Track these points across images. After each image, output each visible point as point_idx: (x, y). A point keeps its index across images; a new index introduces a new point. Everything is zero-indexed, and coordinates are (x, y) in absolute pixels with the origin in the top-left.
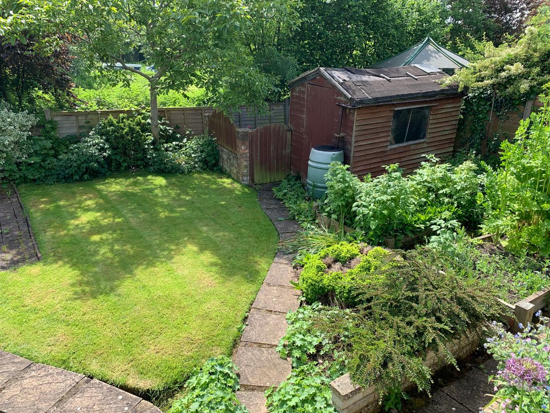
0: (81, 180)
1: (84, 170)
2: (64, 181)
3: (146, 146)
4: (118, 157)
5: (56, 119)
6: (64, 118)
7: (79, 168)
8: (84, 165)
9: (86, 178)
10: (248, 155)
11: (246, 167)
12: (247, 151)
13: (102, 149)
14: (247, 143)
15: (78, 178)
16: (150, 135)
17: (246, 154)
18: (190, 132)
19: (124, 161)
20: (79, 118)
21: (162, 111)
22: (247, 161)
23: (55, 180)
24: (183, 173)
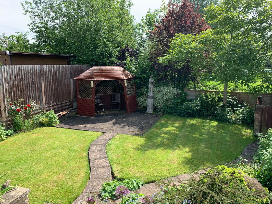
0: (184, 116)
1: (186, 112)
2: (179, 115)
3: (217, 108)
4: (203, 110)
5: (188, 92)
6: (191, 92)
7: (184, 112)
8: (186, 111)
9: (186, 116)
10: (260, 120)
11: (258, 126)
12: (259, 117)
13: (197, 106)
14: (260, 113)
15: (183, 115)
16: (221, 103)
17: (259, 118)
18: (247, 104)
19: (206, 112)
20: (197, 93)
21: (236, 93)
22: (258, 123)
23: (177, 115)
24: (230, 122)
